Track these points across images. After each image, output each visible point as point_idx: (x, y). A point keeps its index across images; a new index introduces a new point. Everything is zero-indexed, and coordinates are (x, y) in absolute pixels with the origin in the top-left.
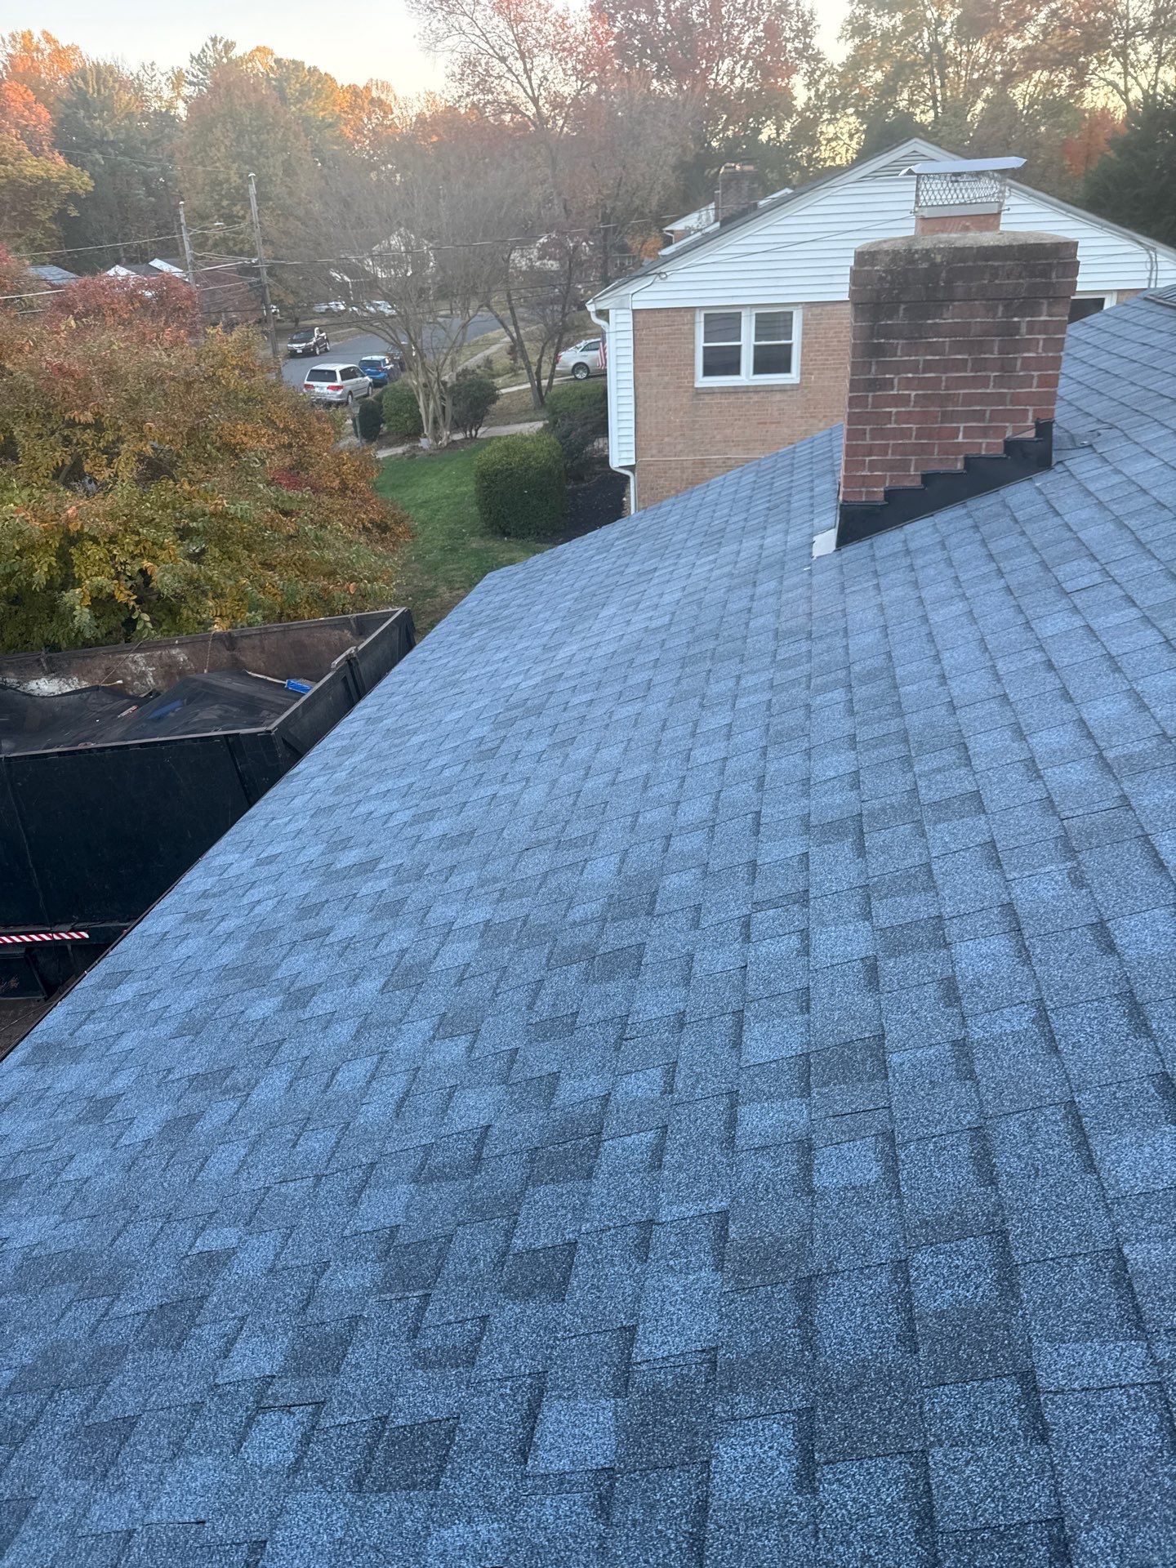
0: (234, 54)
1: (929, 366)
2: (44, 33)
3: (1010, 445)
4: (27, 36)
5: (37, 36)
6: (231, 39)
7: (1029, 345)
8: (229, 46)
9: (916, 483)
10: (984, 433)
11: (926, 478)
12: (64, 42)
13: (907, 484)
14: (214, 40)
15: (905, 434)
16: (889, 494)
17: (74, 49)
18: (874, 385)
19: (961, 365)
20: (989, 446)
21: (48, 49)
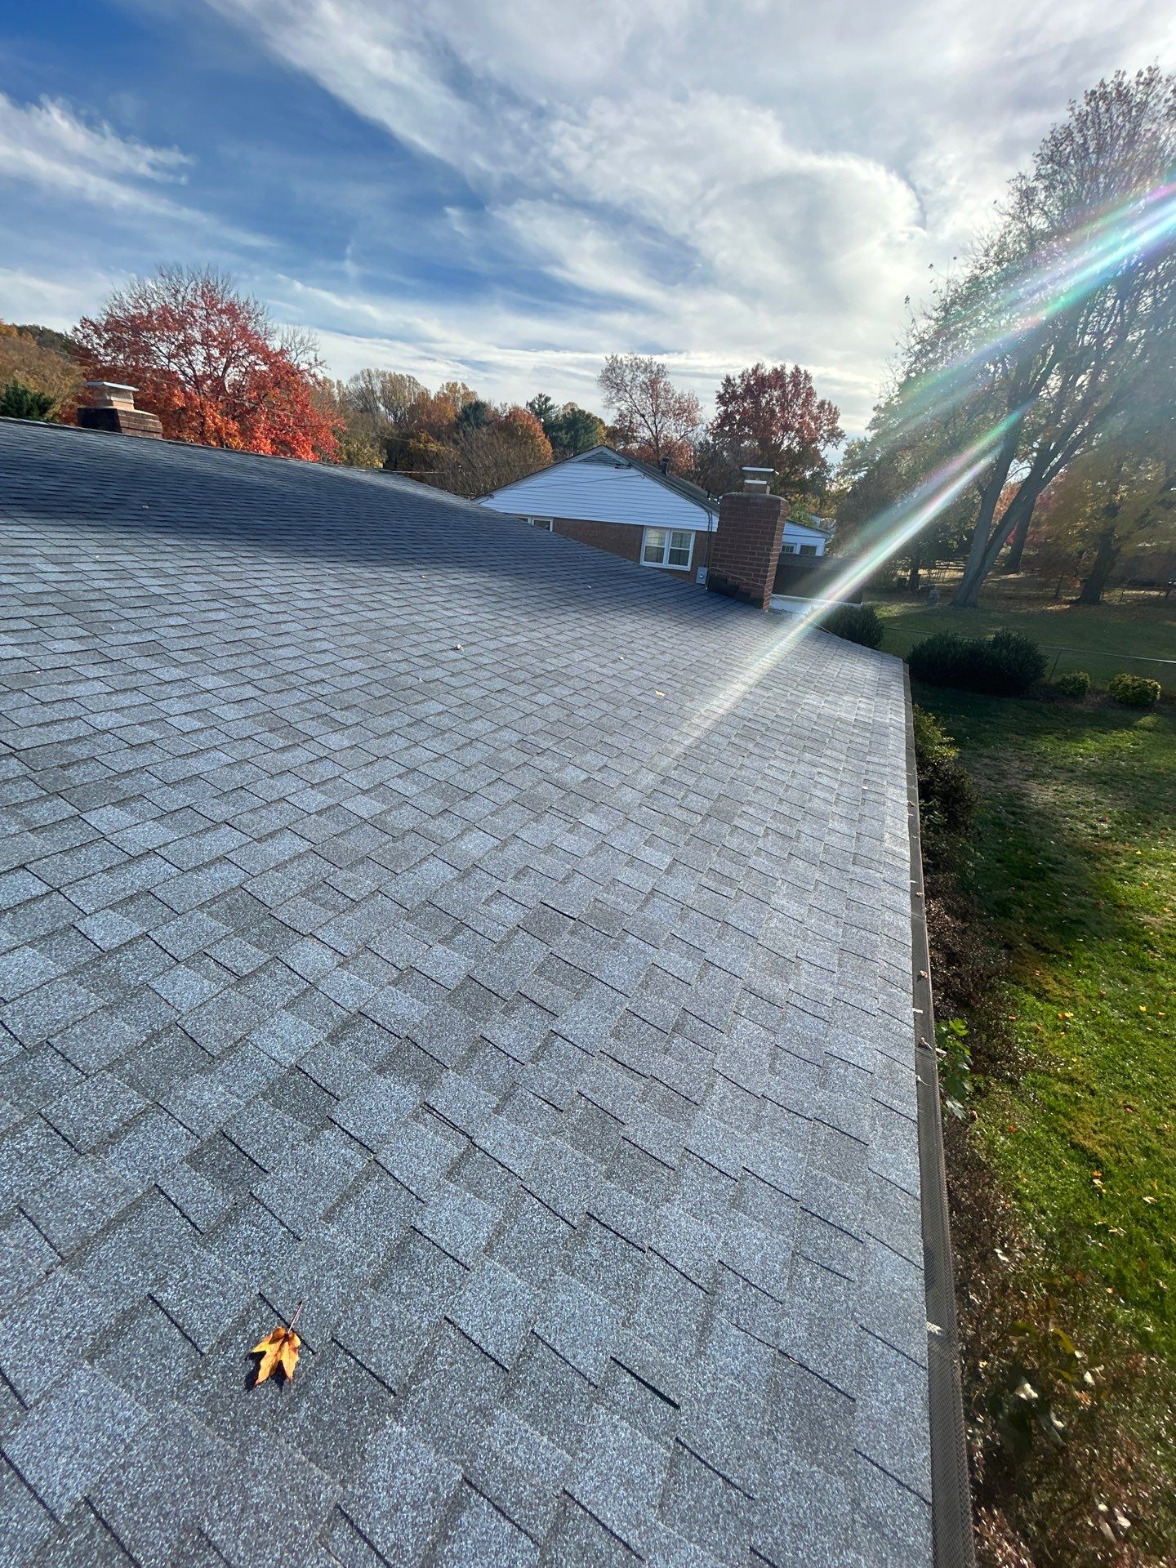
0: (550, 403)
2: (463, 385)
4: (455, 385)
5: (459, 385)
6: (548, 395)
8: (547, 399)
12: (471, 390)
14: (541, 396)
17: (474, 393)
21: (462, 392)
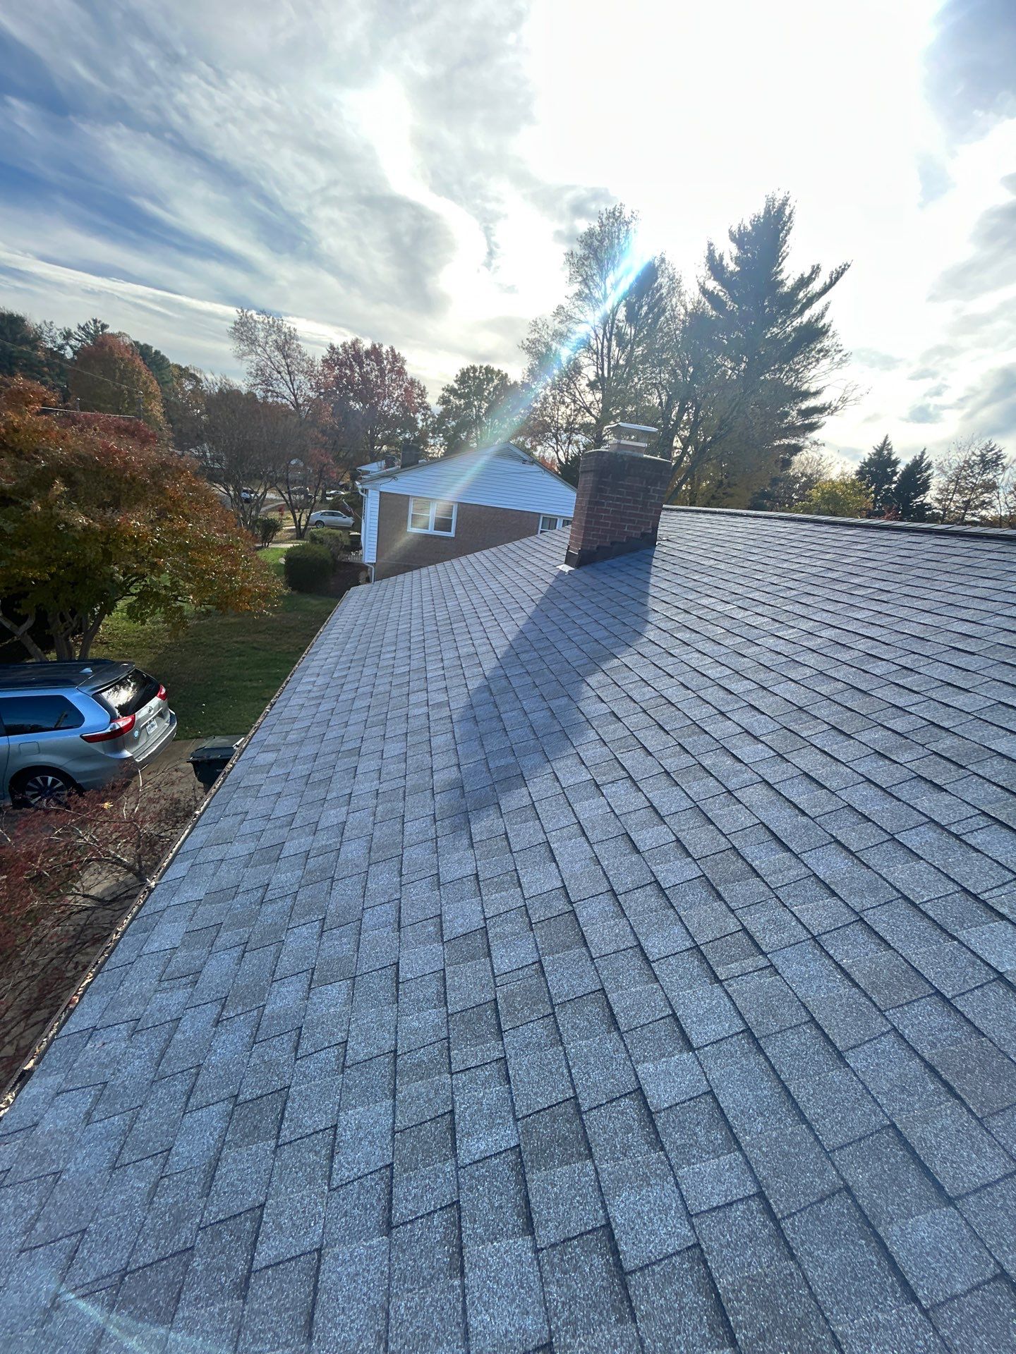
1: (618, 499)
3: (643, 534)
6: (106, 323)
7: (653, 497)
9: (609, 545)
10: (635, 528)
11: (612, 543)
13: (605, 545)
14: (95, 321)
15: (607, 525)
16: (598, 548)
18: (597, 503)
19: (629, 501)
20: (635, 533)
